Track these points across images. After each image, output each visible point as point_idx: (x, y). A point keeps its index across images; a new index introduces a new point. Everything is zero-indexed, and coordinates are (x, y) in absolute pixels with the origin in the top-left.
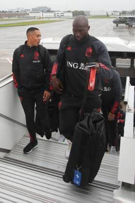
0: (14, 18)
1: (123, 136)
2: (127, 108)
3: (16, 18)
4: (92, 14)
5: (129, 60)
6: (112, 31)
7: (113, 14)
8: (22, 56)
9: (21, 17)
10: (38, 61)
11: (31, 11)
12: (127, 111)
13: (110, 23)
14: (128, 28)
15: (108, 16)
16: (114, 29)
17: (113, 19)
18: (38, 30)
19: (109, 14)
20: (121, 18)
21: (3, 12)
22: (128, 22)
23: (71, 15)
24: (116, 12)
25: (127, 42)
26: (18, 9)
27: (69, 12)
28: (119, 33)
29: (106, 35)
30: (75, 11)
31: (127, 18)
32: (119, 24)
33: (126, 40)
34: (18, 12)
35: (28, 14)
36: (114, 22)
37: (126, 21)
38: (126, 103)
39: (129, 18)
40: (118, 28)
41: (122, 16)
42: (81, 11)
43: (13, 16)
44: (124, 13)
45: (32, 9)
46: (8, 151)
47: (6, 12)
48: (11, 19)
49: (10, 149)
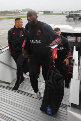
0: (12, 15)
1: (72, 78)
2: (74, 63)
3: (14, 14)
4: (54, 12)
5: (75, 37)
6: (65, 22)
7: (65, 13)
8: (14, 33)
9: (16, 14)
10: (23, 36)
11: (21, 11)
12: (74, 64)
13: (64, 17)
14: (74, 20)
15: (63, 14)
16: (66, 20)
17: (66, 15)
18: (21, 19)
19: (63, 13)
20: (70, 15)
21: (7, 11)
22: (74, 17)
23: (43, 13)
24: (68, 11)
25: (74, 27)
26: (15, 9)
27: (42, 11)
28: (69, 23)
29: (62, 24)
30: (45, 11)
31: (73, 15)
32: (69, 18)
33: (73, 26)
34: (15, 11)
35: (20, 12)
36: (66, 17)
37: (73, 17)
38: (74, 60)
39: (75, 15)
40: (69, 20)
41: (71, 14)
42: (48, 11)
43: (12, 14)
44: (72, 12)
45: (22, 10)
46: (9, 83)
47: (9, 11)
48: (11, 15)
49: (10, 82)
